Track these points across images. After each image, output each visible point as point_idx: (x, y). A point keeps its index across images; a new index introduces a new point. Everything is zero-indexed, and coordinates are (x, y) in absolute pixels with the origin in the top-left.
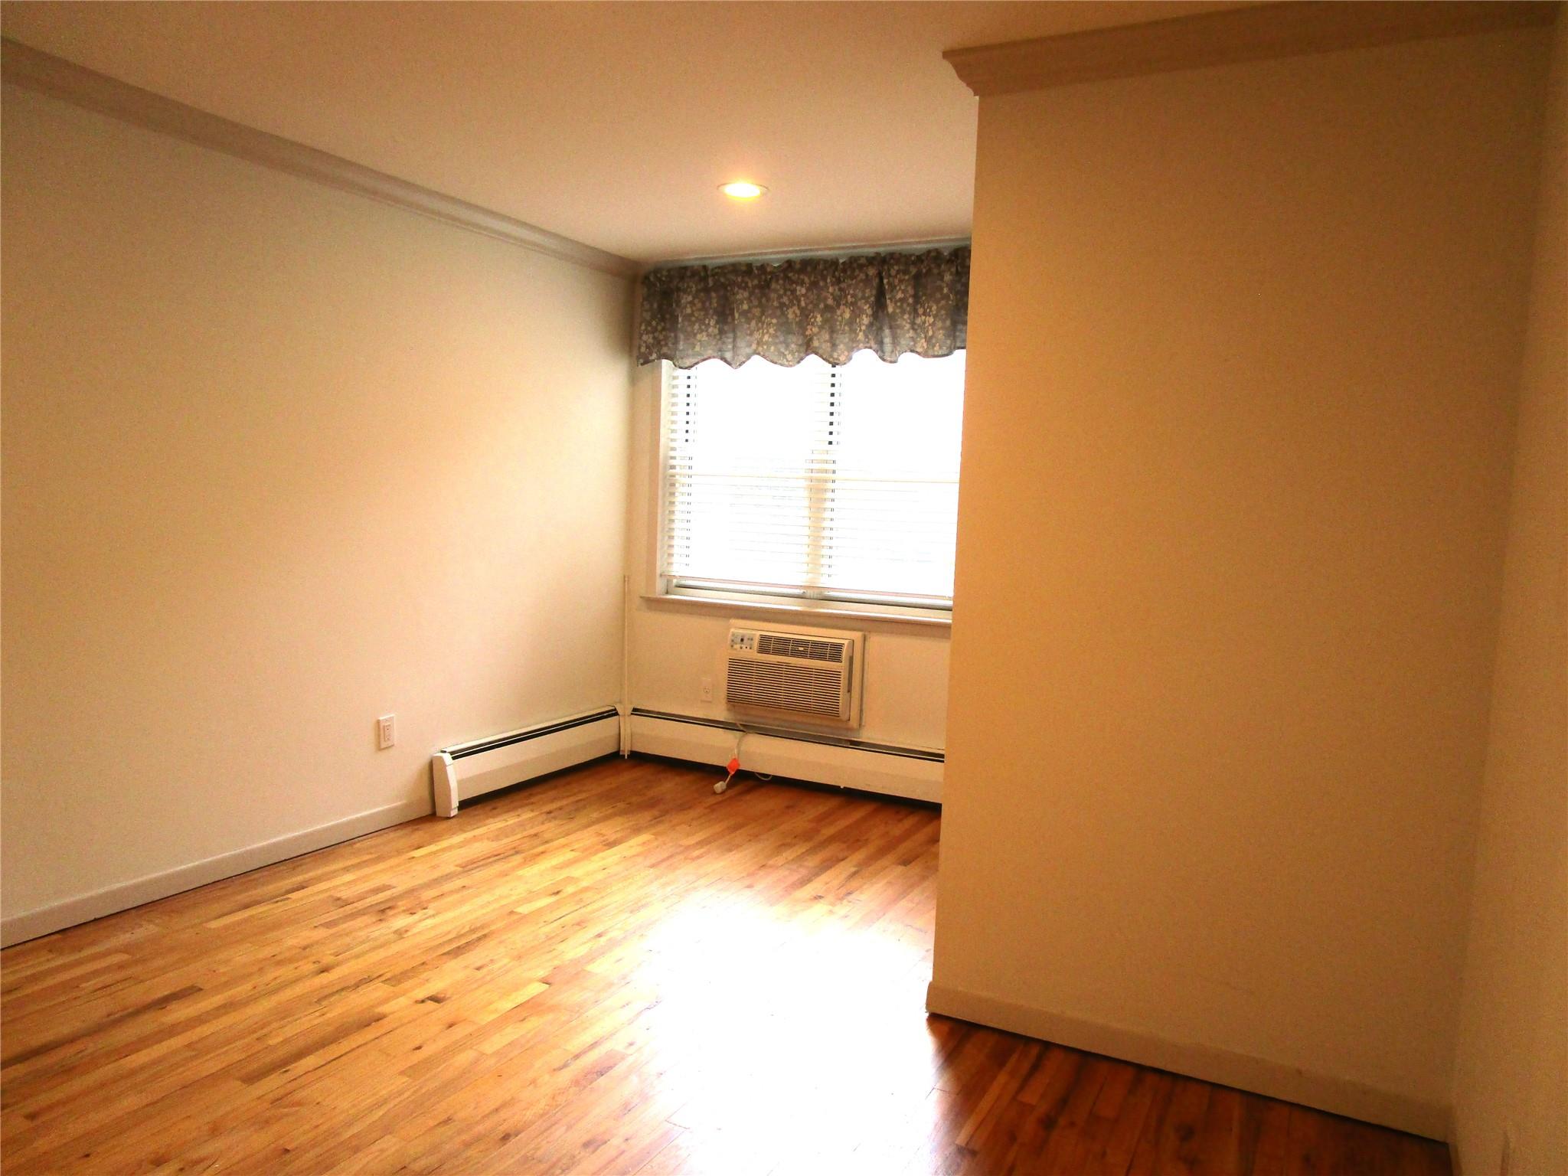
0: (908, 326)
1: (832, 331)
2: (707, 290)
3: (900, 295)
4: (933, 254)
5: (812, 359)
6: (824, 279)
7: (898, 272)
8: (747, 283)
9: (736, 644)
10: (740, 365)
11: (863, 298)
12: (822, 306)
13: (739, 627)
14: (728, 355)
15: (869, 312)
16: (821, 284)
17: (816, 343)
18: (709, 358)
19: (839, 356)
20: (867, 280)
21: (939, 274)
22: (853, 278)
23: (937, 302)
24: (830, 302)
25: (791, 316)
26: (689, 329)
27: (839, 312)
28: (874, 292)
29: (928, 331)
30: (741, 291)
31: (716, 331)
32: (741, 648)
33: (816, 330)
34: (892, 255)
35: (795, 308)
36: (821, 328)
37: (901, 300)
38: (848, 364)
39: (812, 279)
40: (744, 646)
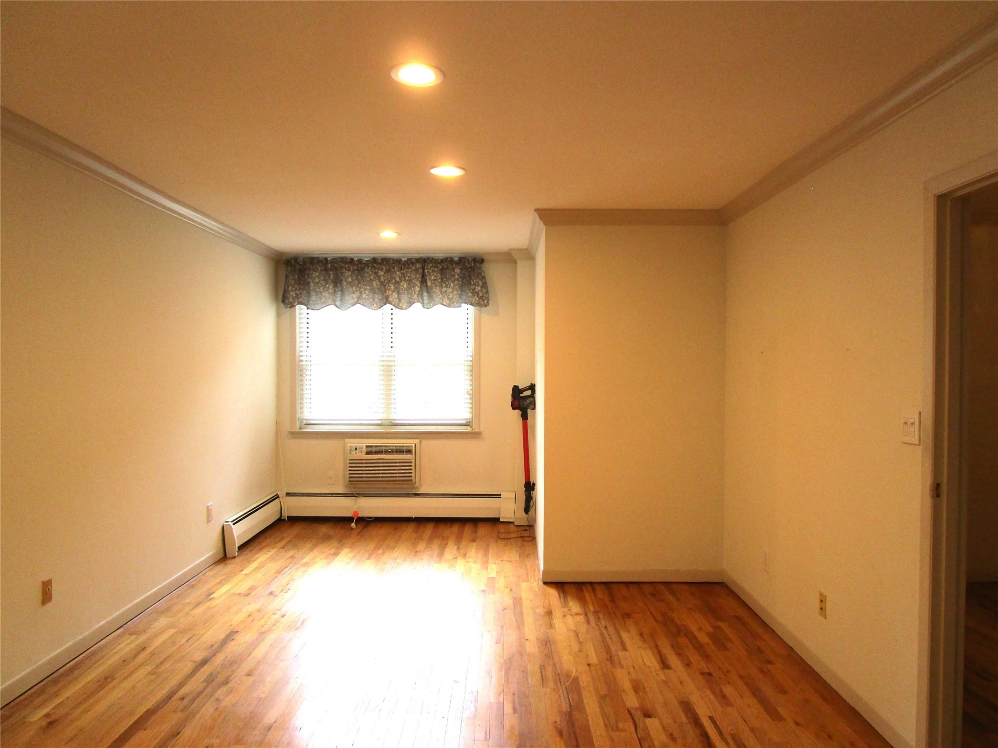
0: (439, 293)
1: (399, 293)
2: (326, 270)
3: (433, 278)
4: (449, 259)
5: (388, 307)
6: (394, 268)
7: (432, 267)
8: (350, 268)
9: (353, 451)
10: (347, 309)
11: (415, 278)
12: (394, 281)
13: (351, 443)
14: (338, 303)
15: (419, 285)
16: (392, 270)
17: (390, 299)
18: (330, 305)
19: (403, 305)
20: (417, 270)
21: (453, 268)
22: (409, 268)
23: (453, 282)
24: (398, 279)
25: (375, 285)
26: (318, 290)
27: (402, 284)
28: (421, 276)
29: (449, 295)
30: (347, 272)
31: (333, 291)
32: (356, 453)
33: (390, 293)
34: (428, 258)
35: (377, 281)
36: (393, 292)
37: (434, 280)
38: (407, 310)
39: (387, 268)
40: (357, 452)
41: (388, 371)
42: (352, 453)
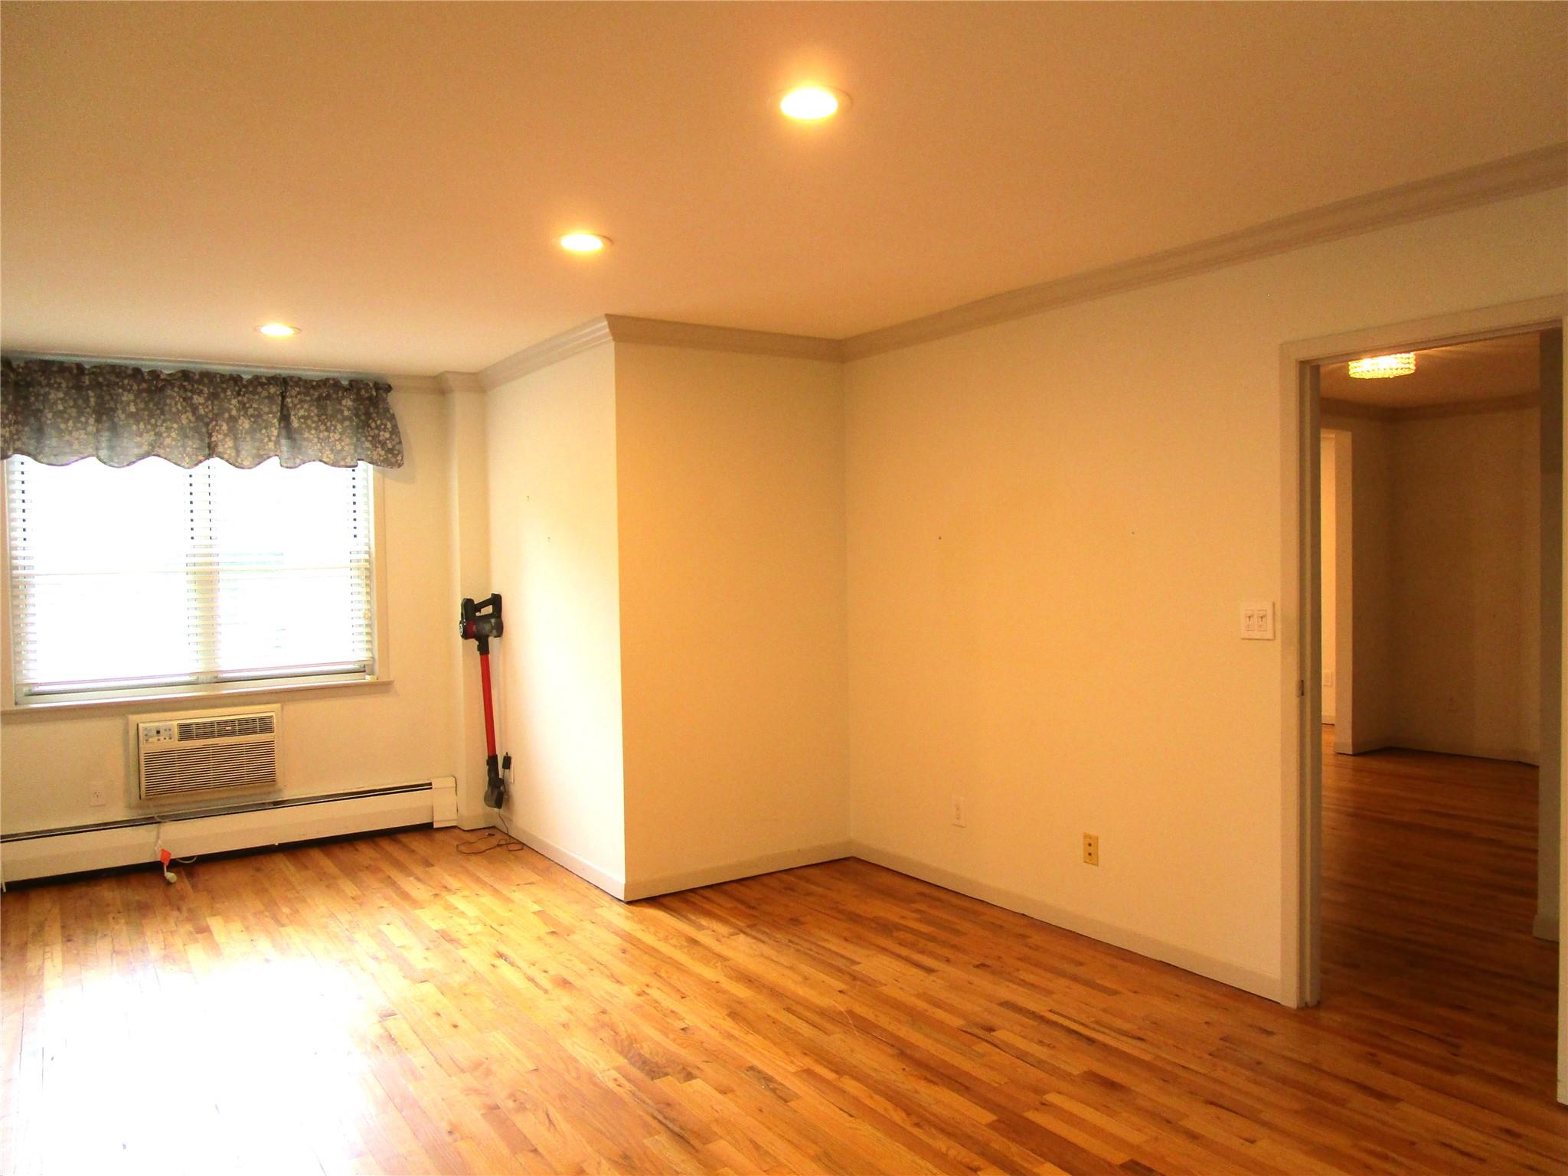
0: (316, 440)
1: (236, 439)
2: (79, 387)
3: (302, 413)
4: (332, 382)
5: (215, 461)
6: (224, 391)
7: (299, 393)
8: (132, 386)
9: (152, 737)
10: (128, 465)
11: (270, 412)
12: (226, 415)
13: (148, 722)
14: (103, 453)
15: (277, 424)
16: (222, 395)
17: (220, 449)
18: (89, 456)
19: (242, 461)
20: (270, 397)
21: (338, 398)
22: (254, 393)
23: (342, 423)
24: (234, 413)
25: (184, 422)
26: (63, 426)
27: (240, 422)
28: (279, 408)
29: (335, 445)
30: (126, 393)
31: (95, 430)
32: (159, 740)
33: (221, 437)
34: (291, 378)
35: (189, 414)
36: (226, 435)
37: (303, 417)
38: (254, 469)
39: (211, 390)
40: (162, 738)
41: (206, 580)
42: (151, 740)
